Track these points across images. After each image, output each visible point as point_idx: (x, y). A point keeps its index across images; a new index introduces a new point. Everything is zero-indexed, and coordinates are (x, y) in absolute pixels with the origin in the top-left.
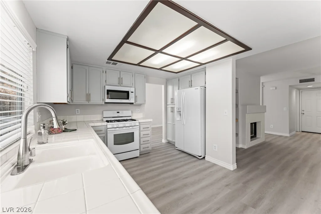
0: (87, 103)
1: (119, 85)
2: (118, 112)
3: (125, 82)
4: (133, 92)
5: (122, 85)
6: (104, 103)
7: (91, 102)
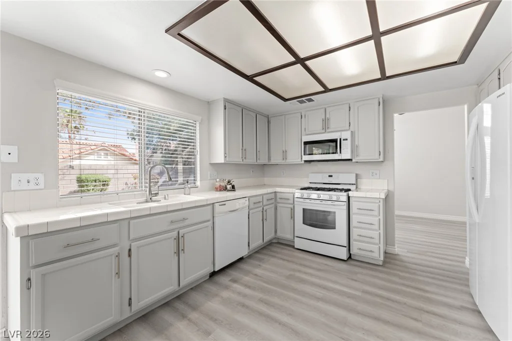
0: (283, 162)
1: (324, 131)
2: (330, 176)
3: (333, 125)
4: (347, 140)
5: (329, 130)
6: (303, 162)
7: (288, 161)
